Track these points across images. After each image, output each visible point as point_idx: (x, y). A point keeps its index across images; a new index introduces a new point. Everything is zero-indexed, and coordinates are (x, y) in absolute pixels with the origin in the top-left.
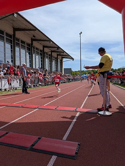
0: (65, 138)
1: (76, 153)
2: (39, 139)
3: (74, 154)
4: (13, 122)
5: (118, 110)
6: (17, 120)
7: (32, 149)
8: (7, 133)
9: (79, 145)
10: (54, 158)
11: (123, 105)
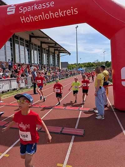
0: (76, 127)
2: (63, 128)
3: (83, 135)
5: (107, 109)
7: (61, 133)
9: (84, 130)
10: (73, 137)
11: (111, 105)
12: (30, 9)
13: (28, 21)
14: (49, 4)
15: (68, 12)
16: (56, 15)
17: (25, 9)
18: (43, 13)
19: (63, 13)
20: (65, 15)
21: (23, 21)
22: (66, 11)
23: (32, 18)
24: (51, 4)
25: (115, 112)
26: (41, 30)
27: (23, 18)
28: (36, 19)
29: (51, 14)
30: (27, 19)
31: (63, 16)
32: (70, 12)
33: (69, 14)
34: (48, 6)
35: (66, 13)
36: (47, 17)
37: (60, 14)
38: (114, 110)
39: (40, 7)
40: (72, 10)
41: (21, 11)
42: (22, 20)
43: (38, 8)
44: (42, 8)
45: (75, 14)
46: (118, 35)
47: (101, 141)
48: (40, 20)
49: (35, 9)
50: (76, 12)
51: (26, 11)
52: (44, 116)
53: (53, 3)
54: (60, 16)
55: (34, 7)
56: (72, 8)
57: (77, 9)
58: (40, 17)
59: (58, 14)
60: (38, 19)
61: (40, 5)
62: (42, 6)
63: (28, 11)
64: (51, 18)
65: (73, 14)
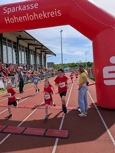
0: (60, 128)
1: (68, 136)
2: (46, 130)
3: (67, 137)
4: (24, 120)
5: (90, 107)
6: (26, 119)
7: (44, 136)
8: (26, 128)
9: (68, 132)
10: (57, 139)
11: (94, 102)
12: (14, 10)
13: (13, 22)
14: (33, 6)
15: (52, 14)
16: (40, 16)
17: (9, 9)
18: (27, 14)
19: (47, 15)
20: (49, 17)
21: (8, 21)
22: (49, 13)
23: (16, 19)
24: (35, 6)
25: (98, 110)
26: (25, 31)
27: (7, 19)
28: (21, 20)
29: (35, 16)
30: (12, 19)
31: (47, 17)
32: (54, 14)
33: (52, 15)
34: (32, 7)
35: (50, 14)
36: (32, 19)
37: (44, 15)
38: (97, 108)
39: (24, 8)
40: (56, 12)
41: (5, 11)
42: (6, 20)
43: (22, 9)
44: (26, 9)
45: (58, 15)
46: (99, 36)
47: (86, 143)
48: (24, 21)
49: (19, 10)
50: (60, 14)
51: (10, 12)
52: (28, 117)
53: (37, 5)
54: (44, 18)
55: (18, 9)
56: (55, 10)
57: (60, 11)
58: (25, 18)
59: (42, 16)
60: (23, 20)
61: (24, 7)
62: (27, 8)
63: (13, 11)
64: (35, 19)
65: (56, 16)
